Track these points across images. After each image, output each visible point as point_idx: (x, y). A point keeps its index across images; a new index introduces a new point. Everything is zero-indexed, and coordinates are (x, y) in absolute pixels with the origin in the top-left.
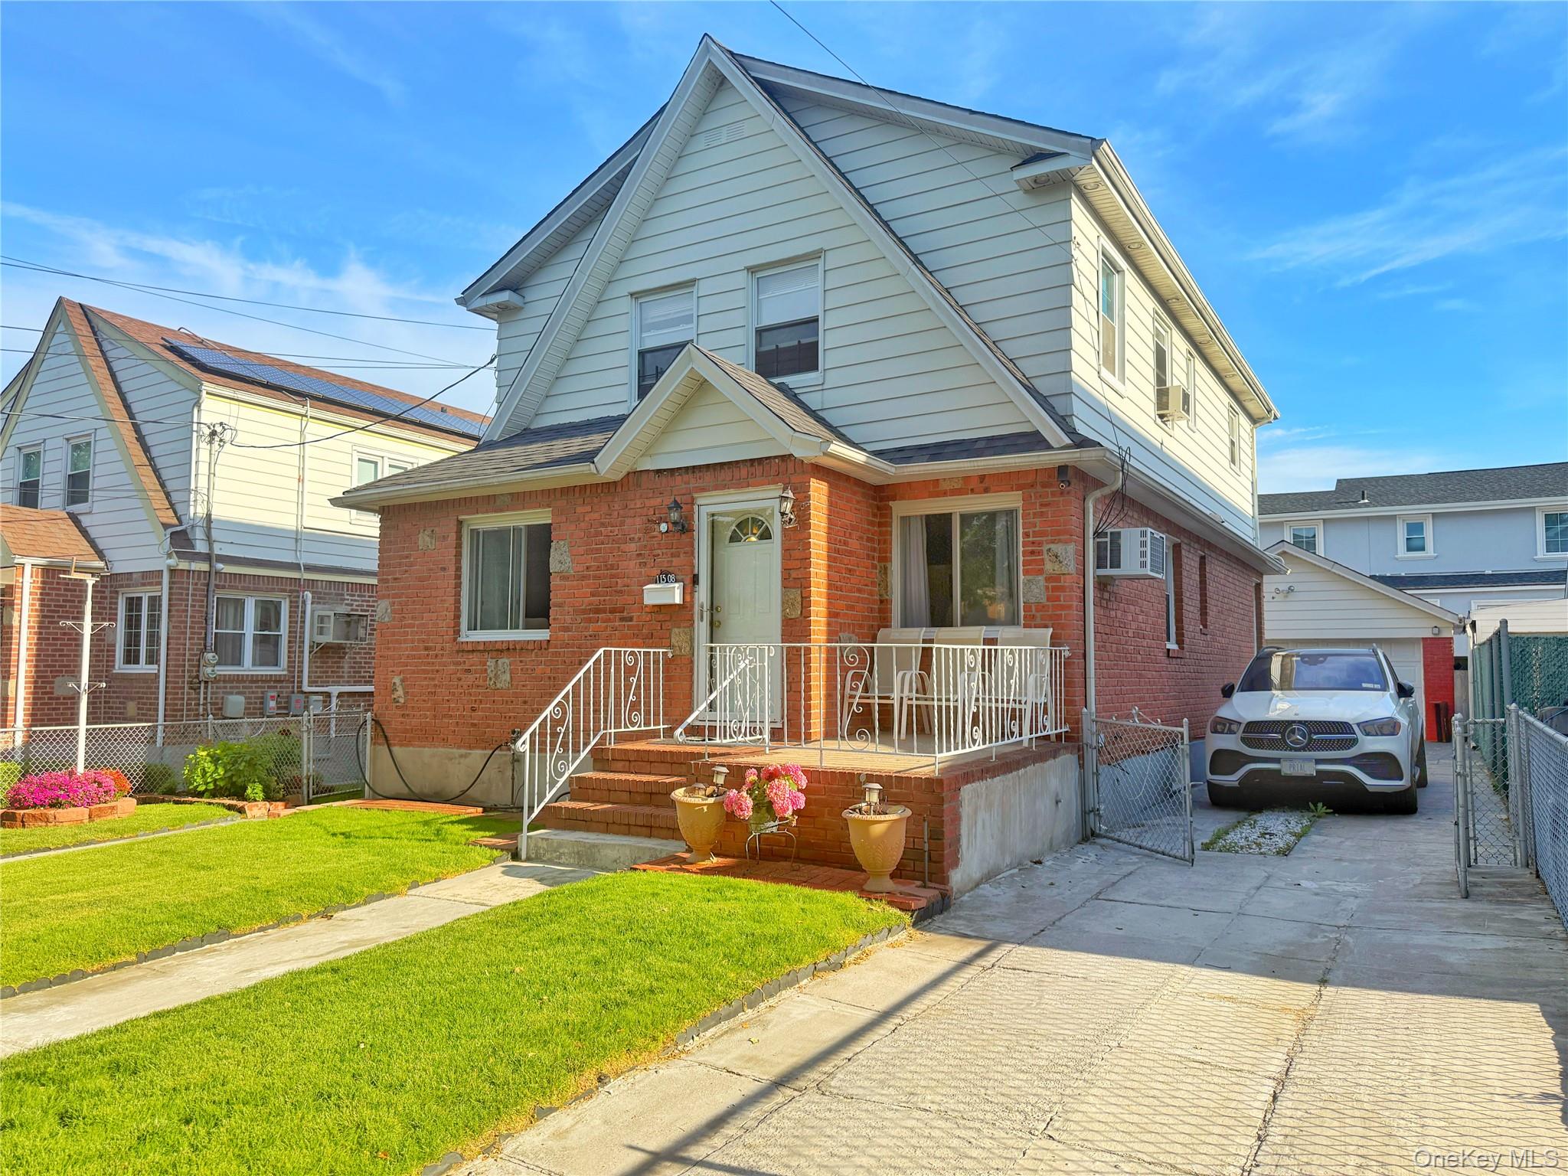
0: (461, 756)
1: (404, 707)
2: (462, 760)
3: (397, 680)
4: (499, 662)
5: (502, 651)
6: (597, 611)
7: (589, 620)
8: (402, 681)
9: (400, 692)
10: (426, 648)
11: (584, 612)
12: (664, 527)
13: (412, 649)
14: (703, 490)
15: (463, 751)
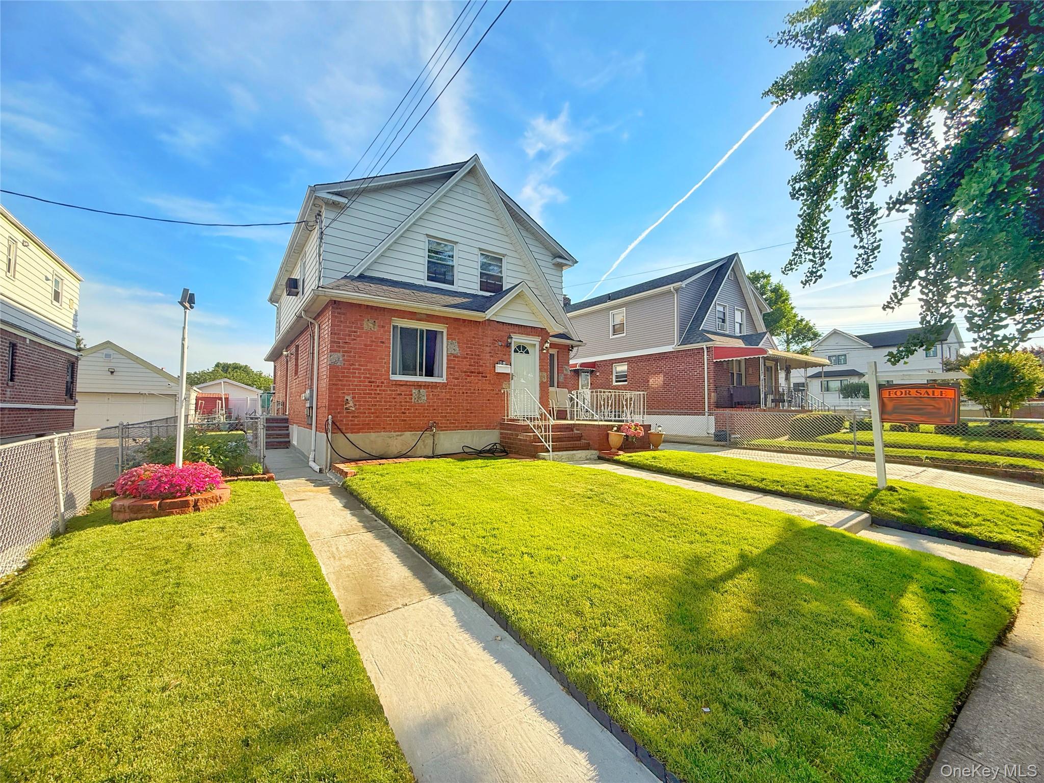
0: (397, 436)
1: (353, 412)
2: (398, 438)
3: (349, 398)
4: (421, 391)
5: (420, 386)
6: (472, 372)
7: (468, 376)
8: (353, 398)
9: (351, 404)
10: (370, 382)
11: (465, 372)
12: (500, 343)
13: (360, 381)
14: (515, 333)
15: (399, 433)
